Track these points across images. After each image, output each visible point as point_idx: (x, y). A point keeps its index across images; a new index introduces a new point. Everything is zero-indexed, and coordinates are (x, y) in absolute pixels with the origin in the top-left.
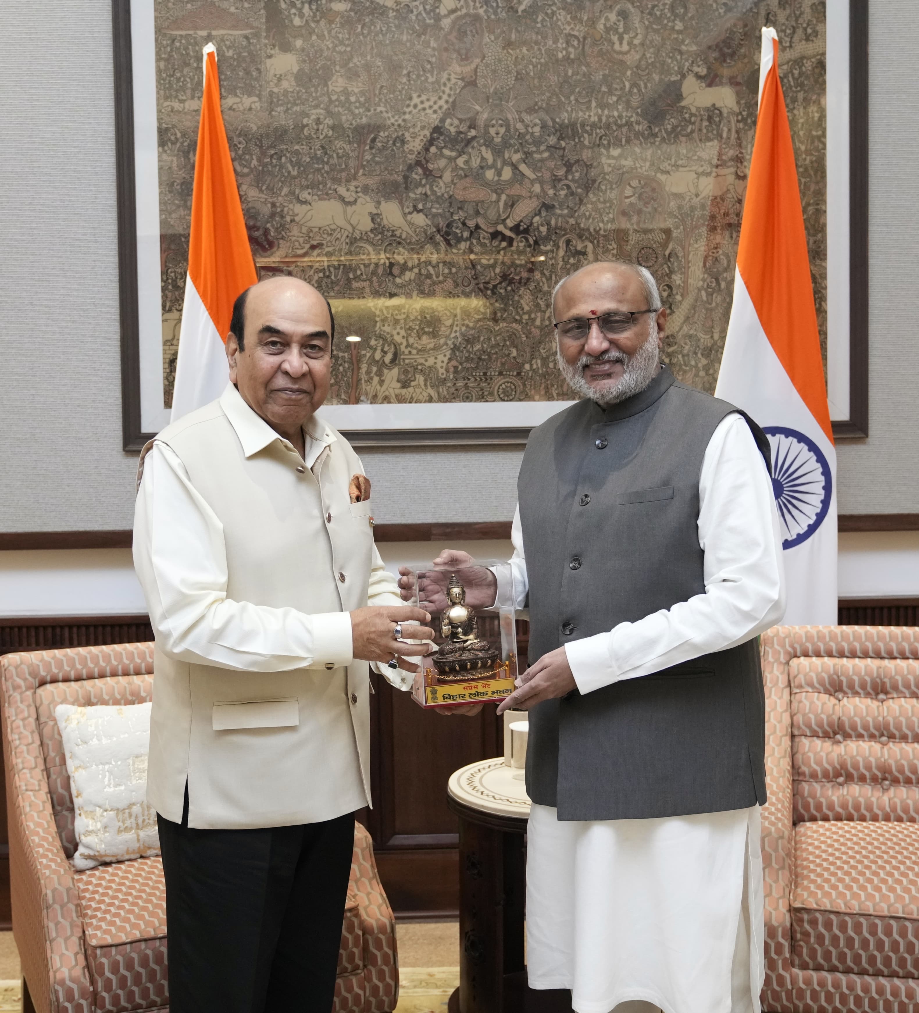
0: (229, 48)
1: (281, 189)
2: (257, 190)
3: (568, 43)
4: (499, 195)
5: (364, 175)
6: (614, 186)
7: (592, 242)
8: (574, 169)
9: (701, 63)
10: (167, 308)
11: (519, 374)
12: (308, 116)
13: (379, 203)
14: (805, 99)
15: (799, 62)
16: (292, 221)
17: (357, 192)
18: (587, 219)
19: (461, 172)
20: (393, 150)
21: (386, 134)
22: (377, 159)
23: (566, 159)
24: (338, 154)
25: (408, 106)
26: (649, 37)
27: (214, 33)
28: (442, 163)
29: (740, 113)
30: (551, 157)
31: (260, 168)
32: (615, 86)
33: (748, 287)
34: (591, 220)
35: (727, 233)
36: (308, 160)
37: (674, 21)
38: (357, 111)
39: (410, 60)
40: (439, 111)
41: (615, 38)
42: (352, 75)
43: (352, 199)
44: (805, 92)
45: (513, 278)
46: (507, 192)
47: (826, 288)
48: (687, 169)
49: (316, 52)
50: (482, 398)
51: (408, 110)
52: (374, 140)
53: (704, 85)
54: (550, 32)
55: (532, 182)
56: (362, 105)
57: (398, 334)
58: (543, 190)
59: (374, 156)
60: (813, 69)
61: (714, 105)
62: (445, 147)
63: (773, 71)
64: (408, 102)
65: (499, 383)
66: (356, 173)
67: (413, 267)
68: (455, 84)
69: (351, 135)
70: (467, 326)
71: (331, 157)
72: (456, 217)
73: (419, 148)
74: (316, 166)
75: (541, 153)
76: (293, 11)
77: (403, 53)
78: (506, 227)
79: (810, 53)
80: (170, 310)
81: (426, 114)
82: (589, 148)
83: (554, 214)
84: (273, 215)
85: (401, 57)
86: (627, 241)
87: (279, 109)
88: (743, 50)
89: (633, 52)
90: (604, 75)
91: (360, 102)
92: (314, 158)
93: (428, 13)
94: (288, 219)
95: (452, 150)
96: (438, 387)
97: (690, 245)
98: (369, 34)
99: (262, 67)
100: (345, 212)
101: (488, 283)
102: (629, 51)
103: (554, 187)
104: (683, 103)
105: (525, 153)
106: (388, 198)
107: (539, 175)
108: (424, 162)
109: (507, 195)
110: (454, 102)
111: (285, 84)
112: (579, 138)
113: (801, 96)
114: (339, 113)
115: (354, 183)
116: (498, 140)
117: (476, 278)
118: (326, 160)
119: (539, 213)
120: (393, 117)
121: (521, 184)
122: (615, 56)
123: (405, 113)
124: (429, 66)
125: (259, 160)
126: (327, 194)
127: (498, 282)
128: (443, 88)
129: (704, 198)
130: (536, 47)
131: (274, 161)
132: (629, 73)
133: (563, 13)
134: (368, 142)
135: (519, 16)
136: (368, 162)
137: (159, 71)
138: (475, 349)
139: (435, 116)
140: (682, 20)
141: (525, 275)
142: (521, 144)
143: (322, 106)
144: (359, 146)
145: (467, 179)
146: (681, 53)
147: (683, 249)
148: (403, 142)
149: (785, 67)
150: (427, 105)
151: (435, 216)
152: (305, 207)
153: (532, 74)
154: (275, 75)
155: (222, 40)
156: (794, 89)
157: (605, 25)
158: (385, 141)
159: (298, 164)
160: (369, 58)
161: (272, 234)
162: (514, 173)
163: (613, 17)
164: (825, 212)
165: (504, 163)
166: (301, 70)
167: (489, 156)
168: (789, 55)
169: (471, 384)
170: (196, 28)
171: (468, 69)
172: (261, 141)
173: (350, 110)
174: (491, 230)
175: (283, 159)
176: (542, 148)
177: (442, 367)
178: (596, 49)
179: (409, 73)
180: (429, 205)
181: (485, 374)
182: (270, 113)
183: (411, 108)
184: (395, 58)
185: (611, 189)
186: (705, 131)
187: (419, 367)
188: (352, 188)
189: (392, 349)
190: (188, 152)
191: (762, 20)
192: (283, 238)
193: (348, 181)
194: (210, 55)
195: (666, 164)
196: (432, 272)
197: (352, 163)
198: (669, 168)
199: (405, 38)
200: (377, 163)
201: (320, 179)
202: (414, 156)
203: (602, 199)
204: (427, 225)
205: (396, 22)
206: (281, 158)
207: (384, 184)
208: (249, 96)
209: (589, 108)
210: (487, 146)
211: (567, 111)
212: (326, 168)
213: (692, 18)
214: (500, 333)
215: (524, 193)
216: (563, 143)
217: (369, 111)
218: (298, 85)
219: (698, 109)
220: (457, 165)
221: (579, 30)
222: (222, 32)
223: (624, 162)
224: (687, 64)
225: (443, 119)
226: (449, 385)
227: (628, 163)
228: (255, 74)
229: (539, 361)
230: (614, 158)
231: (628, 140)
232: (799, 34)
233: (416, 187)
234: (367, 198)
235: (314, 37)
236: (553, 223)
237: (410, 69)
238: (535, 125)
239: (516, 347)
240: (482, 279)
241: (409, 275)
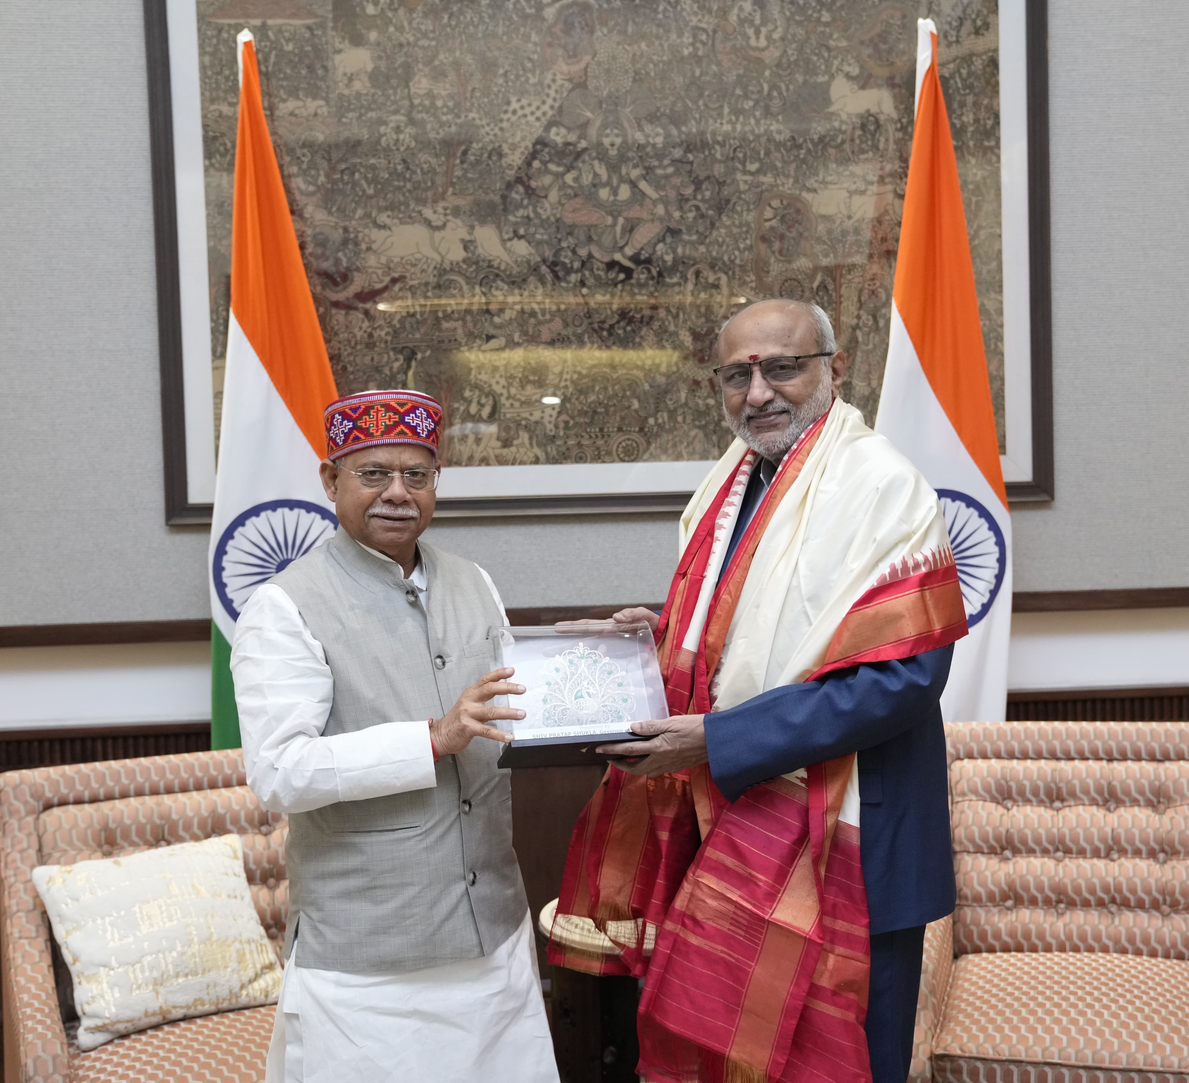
0: (288, 41)
1: (354, 211)
2: (325, 212)
3: (694, 37)
4: (615, 218)
5: (454, 194)
6: (752, 207)
7: (726, 273)
8: (704, 187)
9: (852, 61)
10: (218, 353)
11: (641, 430)
12: (386, 123)
13: (472, 227)
14: (975, 104)
15: (967, 59)
16: (369, 249)
17: (446, 215)
18: (721, 246)
19: (570, 191)
20: (488, 165)
21: (480, 145)
22: (470, 175)
23: (694, 175)
24: (422, 169)
25: (506, 112)
26: (791, 31)
27: (270, 22)
28: (547, 180)
29: (899, 121)
30: (677, 173)
31: (329, 186)
32: (751, 88)
33: (906, 325)
34: (724, 248)
35: (884, 262)
36: (387, 176)
37: (820, 11)
38: (444, 118)
39: (507, 58)
40: (543, 119)
41: (751, 32)
42: (438, 74)
43: (440, 223)
44: (975, 95)
45: (633, 317)
46: (626, 214)
47: (1002, 326)
48: (837, 186)
49: (394, 46)
50: (598, 458)
51: (505, 117)
52: (465, 153)
53: (856, 87)
54: (673, 24)
55: (655, 202)
56: (451, 111)
57: (498, 383)
58: (667, 211)
59: (466, 171)
60: (984, 67)
61: (868, 111)
62: (551, 161)
63: (931, 71)
64: (505, 108)
65: (617, 440)
66: (444, 192)
67: (514, 304)
68: (562, 86)
69: (438, 147)
70: (580, 373)
71: (414, 172)
72: (564, 244)
73: (520, 162)
74: (396, 183)
75: (665, 168)
77: (499, 49)
78: (624, 256)
79: (980, 49)
81: (527, 122)
82: (721, 162)
83: (681, 240)
84: (345, 242)
85: (496, 53)
86: (768, 272)
87: (350, 115)
88: (901, 46)
89: (771, 49)
90: (738, 76)
91: (447, 107)
92: (394, 173)
93: (527, 1)
94: (364, 246)
95: (559, 165)
96: (545, 446)
97: (842, 276)
98: (457, 25)
99: (329, 64)
100: (432, 239)
101: (603, 322)
102: (767, 48)
103: (681, 208)
104: (832, 109)
105: (647, 168)
106: (483, 222)
107: (663, 194)
108: (525, 179)
109: (626, 219)
110: (560, 107)
111: (357, 85)
112: (710, 150)
113: (970, 99)
114: (423, 122)
115: (442, 204)
116: (613, 152)
117: (590, 317)
118: (408, 176)
119: (663, 240)
120: (488, 125)
121: (641, 205)
122: (751, 52)
123: (501, 121)
124: (529, 65)
125: (327, 176)
126: (410, 217)
127: (615, 320)
128: (547, 91)
129: (858, 221)
130: (657, 43)
131: (346, 178)
132: (767, 73)
134: (459, 154)
135: (637, 6)
136: (458, 178)
137: (203, 68)
138: (589, 400)
139: (538, 124)
140: (829, 10)
141: (647, 312)
142: (641, 157)
143: (402, 111)
144: (447, 160)
145: (579, 200)
146: (829, 49)
147: (834, 280)
148: (501, 155)
149: (951, 66)
150: (528, 111)
151: (539, 243)
152: (384, 233)
153: (652, 74)
154: (345, 74)
155: (280, 32)
156: (962, 92)
157: (738, 16)
158: (478, 153)
159: (374, 181)
160: (458, 54)
161: (345, 265)
162: (633, 194)
163: (747, 6)
164: (1000, 236)
165: (622, 180)
166: (376, 68)
167: (602, 171)
168: (955, 51)
169: (585, 442)
170: (247, 16)
171: (576, 68)
172: (329, 153)
173: (435, 115)
174: (607, 259)
175: (357, 175)
176: (666, 162)
177: (550, 422)
178: (729, 45)
179: (506, 73)
180: (532, 230)
181: (601, 430)
182: (340, 120)
183: (509, 115)
184: (489, 54)
185: (748, 210)
186: (857, 141)
187: (524, 423)
188: (440, 210)
189: (491, 402)
192: (358, 269)
193: (435, 201)
194: (247, 45)
195: (812, 181)
196: (537, 309)
197: (440, 180)
198: (816, 185)
199: (500, 30)
200: (470, 180)
201: (402, 199)
202: (513, 172)
203: (737, 223)
204: (531, 254)
205: (490, 11)
206: (353, 174)
207: (478, 205)
208: (314, 98)
209: (720, 115)
210: (600, 160)
211: (695, 119)
212: (409, 186)
213: (841, 8)
214: (618, 381)
215: (645, 215)
216: (690, 157)
217: (459, 117)
218: (373, 86)
219: (849, 115)
220: (564, 183)
221: (708, 22)
222: (280, 21)
223: (763, 179)
224: (836, 63)
225: (547, 128)
226: (559, 443)
227: (767, 179)
228: (320, 72)
229: (665, 415)
230: (751, 173)
231: (768, 153)
232: (968, 26)
233: (517, 209)
234: (459, 222)
235: (391, 29)
236: (680, 250)
237: (507, 67)
238: (658, 135)
239: (638, 398)
240: (596, 318)
241: (509, 313)
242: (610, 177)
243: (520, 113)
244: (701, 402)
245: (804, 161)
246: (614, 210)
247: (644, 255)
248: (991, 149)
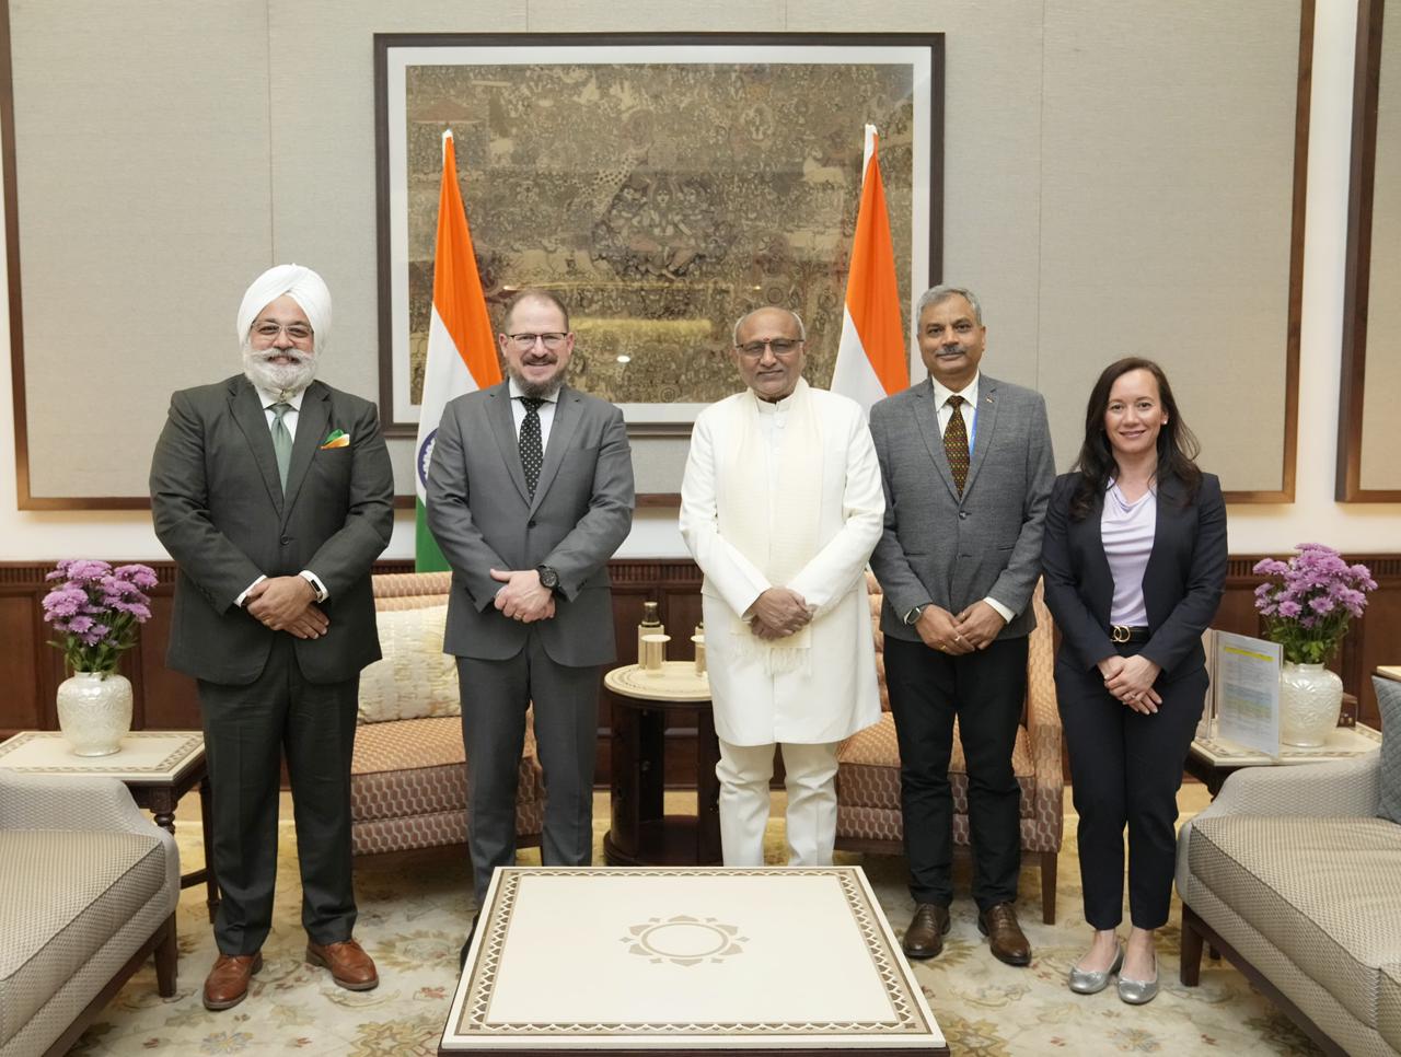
0: (461, 134)
1: (499, 241)
2: (482, 241)
3: (717, 132)
4: (663, 246)
5: (562, 231)
6: (751, 241)
7: (734, 283)
8: (721, 228)
9: (818, 149)
11: (677, 382)
12: (520, 185)
13: (573, 251)
14: (896, 178)
15: (892, 149)
16: (508, 265)
17: (556, 244)
18: (730, 266)
19: (635, 230)
20: (584, 212)
21: (579, 200)
22: (572, 219)
23: (714, 220)
24: (542, 215)
25: (596, 179)
26: (780, 129)
27: (451, 123)
28: (621, 222)
29: (847, 188)
30: (704, 218)
31: (484, 225)
32: (752, 165)
33: (853, 319)
34: (733, 267)
35: (835, 278)
36: (520, 219)
37: (798, 117)
38: (557, 183)
39: (598, 145)
40: (619, 183)
41: (753, 129)
42: (554, 155)
43: (553, 249)
44: (898, 172)
45: (673, 310)
46: (670, 244)
48: (807, 229)
49: (527, 138)
50: (649, 400)
51: (596, 182)
52: (569, 205)
53: (820, 166)
54: (704, 124)
55: (689, 237)
56: (562, 178)
57: (586, 351)
58: (697, 243)
59: (570, 216)
60: (904, 154)
61: (827, 181)
62: (623, 210)
63: (873, 157)
64: (596, 176)
65: (661, 388)
66: (556, 229)
67: (599, 301)
68: (632, 162)
69: (553, 201)
70: (638, 346)
71: (537, 216)
72: (631, 263)
73: (604, 211)
74: (526, 224)
75: (696, 215)
76: (510, 106)
77: (593, 139)
78: (669, 271)
79: (900, 143)
80: (416, 331)
81: (609, 185)
82: (731, 212)
83: (705, 262)
84: (493, 260)
85: (591, 142)
86: (760, 282)
87: (499, 180)
88: (850, 140)
89: (766, 140)
90: (744, 157)
91: (559, 176)
92: (525, 217)
93: (611, 109)
94: (505, 263)
95: (628, 213)
96: (616, 391)
97: (808, 286)
98: (567, 124)
99: (486, 148)
100: (547, 258)
101: (654, 313)
102: (762, 140)
103: (705, 241)
104: (805, 179)
105: (684, 215)
106: (580, 249)
107: (695, 232)
108: (607, 221)
109: (670, 247)
110: (631, 176)
111: (503, 162)
112: (725, 205)
113: (893, 175)
114: (544, 184)
115: (554, 237)
116: (663, 205)
117: (646, 309)
118: (533, 219)
119: (693, 261)
120: (585, 187)
121: (680, 239)
122: (753, 143)
123: (593, 184)
124: (612, 149)
125: (484, 219)
126: (534, 245)
127: (661, 312)
128: (622, 165)
129: (819, 250)
130: (693, 136)
131: (495, 220)
132: (763, 156)
133: (714, 109)
134: (566, 205)
136: (565, 221)
137: (409, 151)
138: (642, 361)
139: (616, 187)
140: (804, 116)
141: (683, 307)
142: (681, 208)
143: (531, 178)
144: (559, 209)
145: (640, 235)
146: (803, 141)
147: (803, 289)
148: (592, 206)
149: (882, 153)
150: (609, 178)
151: (615, 262)
152: (518, 255)
153: (690, 155)
154: (496, 155)
155: (457, 128)
156: (888, 170)
157: (745, 119)
158: (578, 205)
159: (513, 222)
161: (493, 274)
162: (675, 232)
163: (752, 113)
165: (668, 223)
166: (515, 151)
167: (656, 217)
168: (888, 144)
169: (641, 389)
170: (437, 119)
171: (641, 152)
172: (485, 204)
173: (552, 182)
174: (657, 274)
175: (502, 219)
176: (697, 212)
177: (619, 376)
178: (738, 138)
179: (597, 154)
180: (610, 254)
181: (651, 382)
182: (492, 184)
183: (598, 181)
184: (587, 143)
185: (749, 243)
186: (820, 200)
187: (603, 376)
188: (553, 241)
189: (582, 363)
190: (430, 212)
191: (864, 117)
192: (501, 278)
193: (550, 235)
194: (449, 139)
195: (790, 225)
196: (612, 304)
197: (553, 221)
198: (792, 228)
199: (594, 127)
200: (572, 222)
201: (529, 233)
202: (599, 217)
203: (741, 251)
206: (499, 218)
207: (577, 238)
208: (477, 170)
209: (733, 183)
210: (655, 210)
211: (716, 184)
212: (534, 225)
213: (812, 114)
214: (662, 351)
215: (683, 245)
217: (567, 182)
218: (513, 162)
219: (816, 184)
220: (632, 224)
221: (726, 123)
222: (457, 122)
223: (758, 223)
224: (807, 150)
225: (622, 190)
226: (624, 389)
227: (762, 224)
228: (481, 154)
229: (693, 373)
230: (752, 220)
231: (762, 207)
232: (893, 127)
233: (601, 240)
234: (565, 248)
235: (526, 126)
236: (704, 268)
237: (597, 151)
238: (692, 194)
239: (675, 362)
240: (650, 310)
241: (595, 307)
242: (660, 222)
243: (605, 179)
244: (715, 365)
245: (785, 212)
246: (663, 242)
247: (681, 271)
248: (907, 207)
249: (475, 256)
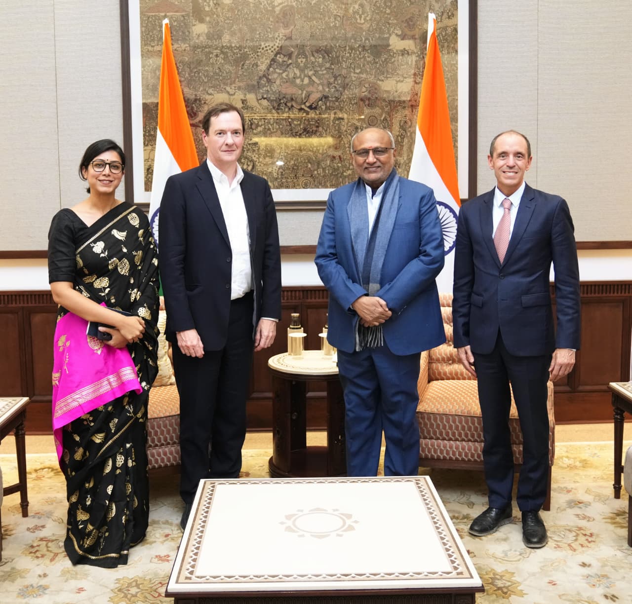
0: (175, 21)
1: (199, 88)
2: (188, 89)
3: (335, 19)
4: (302, 91)
5: (239, 81)
6: (357, 87)
7: (347, 114)
8: (338, 79)
9: (398, 29)
10: (146, 144)
11: (312, 176)
12: (212, 53)
13: (246, 94)
14: (448, 46)
15: (445, 28)
16: (205, 103)
17: (235, 89)
18: (344, 102)
20: (252, 70)
21: (249, 62)
22: (245, 74)
23: (334, 74)
24: (226, 71)
25: (260, 49)
26: (374, 16)
27: (168, 14)
28: (275, 76)
29: (417, 53)
30: (327, 73)
31: (190, 78)
32: (357, 39)
33: (422, 135)
34: (346, 103)
35: (410, 109)
36: (212, 74)
37: (385, 9)
38: (235, 51)
39: (260, 27)
40: (274, 51)
41: (358, 17)
42: (233, 34)
43: (233, 93)
44: (448, 43)
45: (309, 130)
46: (306, 89)
47: (457, 136)
48: (392, 79)
49: (216, 23)
50: (294, 187)
51: (259, 51)
52: (243, 65)
53: (400, 39)
54: (327, 14)
55: (318, 85)
56: (238, 48)
57: (255, 156)
58: (323, 88)
59: (243, 72)
60: (452, 32)
61: (405, 49)
62: (277, 68)
63: (433, 34)
64: (259, 47)
65: (302, 180)
66: (234, 81)
67: (262, 125)
68: (282, 38)
69: (232, 63)
70: (287, 153)
71: (223, 73)
72: (282, 101)
73: (265, 69)
74: (216, 77)
75: (322, 71)
76: (205, 4)
77: (257, 24)
78: (306, 106)
79: (450, 24)
80: (147, 145)
81: (268, 53)
82: (345, 69)
83: (328, 100)
84: (196, 100)
85: (256, 25)
86: (363, 113)
87: (198, 50)
88: (418, 23)
89: (366, 23)
90: (353, 34)
91: (236, 47)
92: (215, 73)
93: (269, 5)
94: (203, 102)
95: (280, 70)
96: (273, 181)
97: (393, 115)
98: (241, 14)
99: (191, 31)
100: (230, 99)
101: (297, 132)
102: (364, 23)
103: (329, 87)
104: (390, 48)
105: (315, 71)
106: (250, 92)
107: (322, 81)
108: (267, 75)
109: (306, 91)
110: (281, 47)
111: (201, 38)
112: (341, 64)
113: (446, 44)
114: (227, 52)
115: (234, 85)
116: (302, 65)
117: (292, 130)
118: (220, 74)
119: (321, 100)
120: (252, 54)
122: (358, 25)
123: (258, 52)
124: (269, 30)
125: (189, 74)
126: (221, 90)
127: (301, 132)
128: (276, 40)
129: (400, 93)
130: (320, 21)
131: (196, 75)
132: (364, 33)
133: (333, 5)
134: (241, 66)
135: (312, 6)
136: (240, 75)
137: (142, 32)
138: (291, 164)
139: (272, 53)
140: (390, 8)
141: (315, 129)
142: (313, 66)
143: (219, 49)
144: (236, 68)
145: (288, 84)
146: (389, 24)
147: (390, 117)
148: (257, 66)
149: (438, 31)
150: (268, 48)
151: (272, 101)
152: (211, 97)
153: (318, 33)
154: (197, 34)
155: (172, 18)
156: (443, 41)
157: (353, 10)
158: (248, 65)
159: (207, 76)
160: (241, 26)
161: (195, 109)
162: (310, 81)
163: (357, 7)
164: (457, 100)
165: (305, 76)
166: (209, 31)
167: (298, 72)
168: (440, 25)
169: (289, 180)
170: (159, 12)
171: (288, 31)
172: (190, 65)
173: (231, 50)
174: (298, 108)
175: (200, 74)
176: (323, 69)
177: (275, 172)
178: (349, 22)
179: (260, 33)
180: (269, 96)
181: (296, 176)
182: (194, 52)
183: (261, 50)
184: (253, 26)
185: (356, 88)
186: (400, 61)
187: (265, 172)
188: (233, 88)
189: (252, 164)
190: (156, 70)
191: (427, 9)
192: (200, 111)
193: (231, 84)
194: (166, 25)
195: (382, 77)
196: (271, 127)
197: (233, 76)
198: (383, 78)
199: (258, 16)
200: (245, 76)
201: (218, 83)
202: (262, 73)
203: (351, 93)
204: (268, 105)
205: (254, 9)
206: (199, 73)
207: (248, 86)
208: (184, 44)
209: (345, 50)
210: (297, 68)
211: (335, 51)
212: (221, 78)
213: (395, 7)
214: (302, 156)
215: (314, 90)
216: (333, 67)
217: (241, 51)
218: (207, 39)
219: (397, 51)
220: (282, 77)
221: (341, 13)
222: (171, 14)
223: (361, 76)
224: (392, 29)
225: (276, 55)
226: (279, 180)
227: (364, 76)
228: (187, 33)
229: (321, 170)
230: (357, 74)
231: (364, 66)
232: (445, 15)
233: (263, 87)
234: (240, 92)
235: (215, 16)
236: (328, 104)
237: (260, 31)
238: (320, 57)
239: (310, 163)
240: (294, 131)
241: (260, 129)
242: (300, 75)
243: (265, 49)
244: (335, 165)
245: (378, 69)
246: (302, 87)
247: (314, 106)
248: (454, 64)
249: (184, 98)
